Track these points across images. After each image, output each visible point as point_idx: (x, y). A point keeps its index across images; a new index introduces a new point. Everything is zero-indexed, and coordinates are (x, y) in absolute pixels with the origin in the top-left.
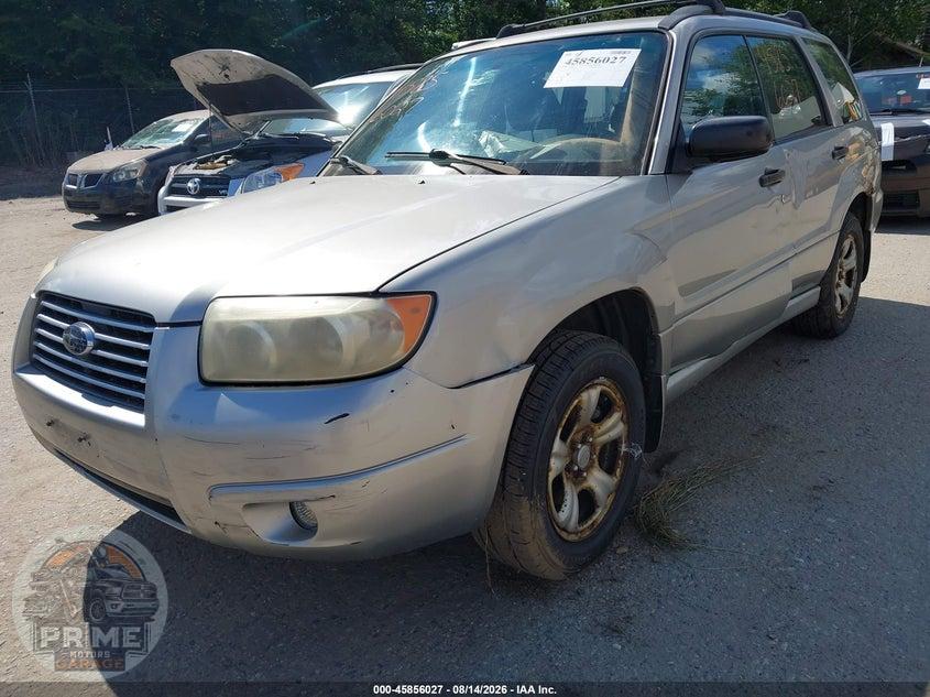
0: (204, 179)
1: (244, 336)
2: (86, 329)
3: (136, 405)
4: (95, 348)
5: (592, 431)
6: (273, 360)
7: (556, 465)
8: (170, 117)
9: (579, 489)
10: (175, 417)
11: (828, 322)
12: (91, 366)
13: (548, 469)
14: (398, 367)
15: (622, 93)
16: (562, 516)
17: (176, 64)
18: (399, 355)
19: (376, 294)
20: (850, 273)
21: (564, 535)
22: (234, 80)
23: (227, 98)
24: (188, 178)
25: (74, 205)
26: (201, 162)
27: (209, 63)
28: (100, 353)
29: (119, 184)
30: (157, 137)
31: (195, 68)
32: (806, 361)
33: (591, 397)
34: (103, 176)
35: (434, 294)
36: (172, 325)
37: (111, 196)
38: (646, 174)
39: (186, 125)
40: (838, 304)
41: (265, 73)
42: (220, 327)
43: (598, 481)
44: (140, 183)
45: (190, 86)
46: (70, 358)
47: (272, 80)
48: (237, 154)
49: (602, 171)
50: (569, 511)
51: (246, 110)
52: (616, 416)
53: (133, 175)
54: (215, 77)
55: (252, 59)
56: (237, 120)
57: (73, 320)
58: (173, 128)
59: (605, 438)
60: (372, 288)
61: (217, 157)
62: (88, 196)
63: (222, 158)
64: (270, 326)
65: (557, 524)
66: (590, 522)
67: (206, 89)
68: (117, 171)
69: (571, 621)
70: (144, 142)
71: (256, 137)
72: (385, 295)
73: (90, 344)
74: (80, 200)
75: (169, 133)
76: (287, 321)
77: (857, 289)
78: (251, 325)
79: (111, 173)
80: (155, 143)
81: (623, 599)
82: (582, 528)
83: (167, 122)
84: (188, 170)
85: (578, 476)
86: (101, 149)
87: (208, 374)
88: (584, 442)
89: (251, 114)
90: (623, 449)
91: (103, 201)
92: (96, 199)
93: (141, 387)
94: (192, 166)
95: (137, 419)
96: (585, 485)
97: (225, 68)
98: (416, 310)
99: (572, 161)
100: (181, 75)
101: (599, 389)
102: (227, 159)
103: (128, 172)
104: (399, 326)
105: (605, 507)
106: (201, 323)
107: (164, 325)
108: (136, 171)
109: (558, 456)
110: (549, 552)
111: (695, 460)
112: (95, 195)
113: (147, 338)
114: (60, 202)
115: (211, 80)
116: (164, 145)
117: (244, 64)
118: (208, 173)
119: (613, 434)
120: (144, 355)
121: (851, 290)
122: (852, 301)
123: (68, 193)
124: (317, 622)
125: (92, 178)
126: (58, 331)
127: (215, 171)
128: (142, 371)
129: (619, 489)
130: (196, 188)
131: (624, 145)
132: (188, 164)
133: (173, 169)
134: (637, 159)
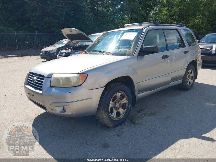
0: (66, 53)
1: (57, 80)
2: (35, 78)
3: (40, 90)
4: (36, 81)
5: (120, 101)
6: (61, 83)
7: (111, 106)
8: (63, 40)
9: (117, 111)
10: (46, 92)
11: (185, 87)
12: (35, 84)
13: (109, 106)
14: (80, 85)
15: (132, 41)
16: (112, 115)
17: (62, 30)
18: (81, 83)
19: (78, 74)
20: (192, 77)
21: (113, 119)
22: (73, 34)
23: (72, 37)
24: (62, 53)
25: (42, 58)
26: (66, 50)
27: (68, 31)
28: (37, 82)
29: (52, 53)
30: (60, 44)
31: (66, 31)
32: (179, 95)
33: (119, 95)
34: (48, 52)
35: (87, 74)
36: (47, 77)
37: (50, 56)
38: (134, 56)
39: (66, 41)
40: (188, 83)
41: (78, 33)
42: (54, 78)
43: (121, 110)
44: (55, 53)
45: (65, 35)
46: (32, 83)
47: (80, 34)
48: (73, 49)
49: (126, 55)
50: (114, 114)
51: (75, 40)
52: (125, 99)
53: (54, 52)
54: (69, 33)
55: (76, 30)
56: (74, 41)
57: (33, 76)
58: (63, 42)
59: (123, 103)
60: (77, 73)
61: (69, 49)
62: (45, 56)
63: (70, 49)
64: (61, 78)
65: (111, 116)
66: (119, 118)
67: (68, 35)
68: (51, 51)
69: (112, 134)
70: (57, 45)
71: (77, 45)
72: (79, 74)
73: (35, 80)
74: (43, 56)
75: (62, 43)
76: (64, 77)
77: (194, 81)
78: (58, 78)
79: (50, 51)
80: (59, 45)
81: (122, 131)
82: (117, 118)
83: (62, 41)
84: (63, 51)
85: (117, 109)
86: (49, 46)
87: (52, 86)
88: (118, 103)
89: (76, 41)
90: (127, 105)
91: (48, 57)
92: (47, 56)
93: (41, 87)
94: (64, 50)
95: (40, 92)
96: (118, 111)
97: (71, 31)
98: (84, 77)
99: (121, 53)
100: (63, 32)
101: (121, 93)
102: (71, 49)
103: (53, 51)
104: (81, 79)
105: (123, 115)
106: (51, 77)
107: (46, 77)
108: (55, 51)
109: (111, 104)
110: (108, 121)
111: (147, 111)
112: (46, 56)
113: (43, 79)
114: (39, 57)
115: (68, 34)
116: (61, 46)
117: (75, 31)
118: (67, 52)
119: (124, 102)
120: (42, 82)
121: (193, 81)
122: (193, 83)
123: (41, 55)
124: (69, 131)
125: (46, 52)
126: (31, 78)
127: (68, 52)
128: (42, 84)
129: (126, 113)
130: (64, 55)
131: (131, 51)
132: (63, 50)
133: (60, 51)
134: (132, 53)
